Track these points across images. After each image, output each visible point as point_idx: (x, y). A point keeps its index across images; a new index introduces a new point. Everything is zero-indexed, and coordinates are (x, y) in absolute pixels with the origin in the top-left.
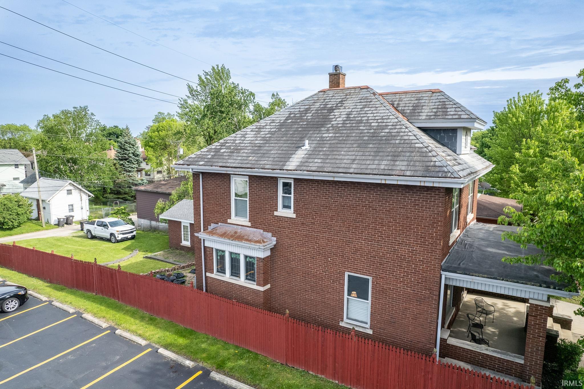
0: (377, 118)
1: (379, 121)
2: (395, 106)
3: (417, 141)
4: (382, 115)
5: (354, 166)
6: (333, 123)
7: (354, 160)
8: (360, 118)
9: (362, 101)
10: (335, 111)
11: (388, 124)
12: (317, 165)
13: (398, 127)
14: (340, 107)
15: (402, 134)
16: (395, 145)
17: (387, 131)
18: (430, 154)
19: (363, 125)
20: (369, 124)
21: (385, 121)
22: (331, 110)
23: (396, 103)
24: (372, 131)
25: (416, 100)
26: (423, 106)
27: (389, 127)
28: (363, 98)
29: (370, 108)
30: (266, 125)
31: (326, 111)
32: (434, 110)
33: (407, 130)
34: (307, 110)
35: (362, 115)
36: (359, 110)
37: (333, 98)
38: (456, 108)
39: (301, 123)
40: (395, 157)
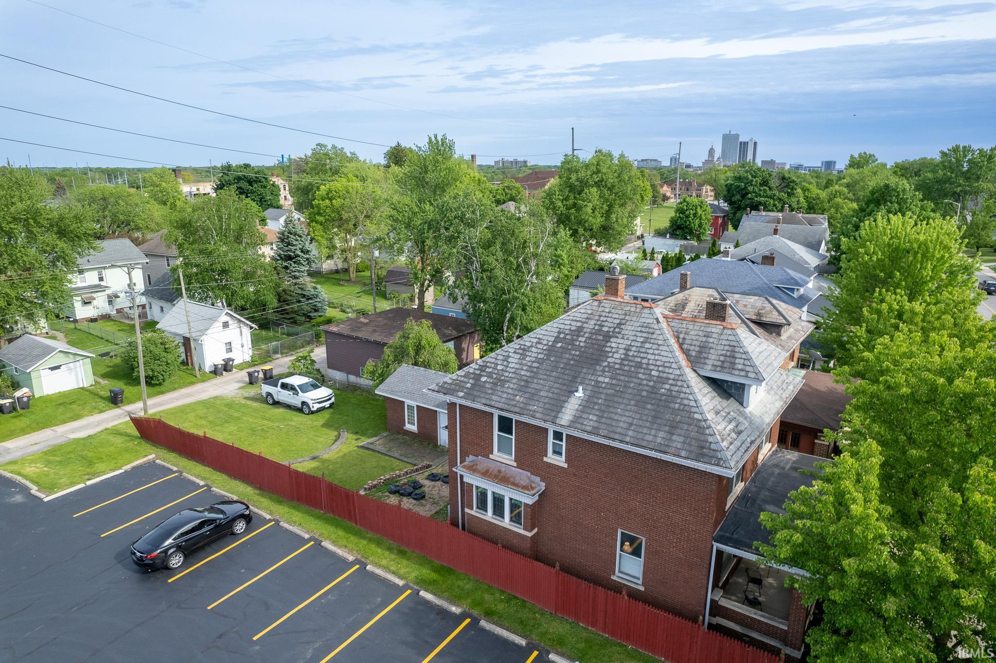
0: (658, 363)
1: (660, 369)
2: (681, 340)
3: (696, 410)
4: (664, 359)
5: (630, 433)
6: (609, 360)
7: (631, 424)
8: (639, 360)
9: (643, 329)
10: (612, 340)
11: (669, 376)
12: (591, 423)
13: (679, 383)
14: (617, 335)
15: (682, 395)
16: (674, 412)
17: (667, 387)
18: (707, 432)
19: (642, 371)
20: (649, 372)
21: (667, 370)
22: (607, 337)
23: (682, 336)
24: (651, 384)
25: (705, 336)
26: (710, 348)
27: (671, 382)
28: (645, 325)
29: (651, 345)
30: (532, 346)
31: (601, 338)
32: (722, 358)
33: (688, 391)
34: (580, 329)
35: (642, 355)
36: (639, 345)
37: (610, 315)
38: (745, 359)
39: (573, 352)
40: (673, 427)
